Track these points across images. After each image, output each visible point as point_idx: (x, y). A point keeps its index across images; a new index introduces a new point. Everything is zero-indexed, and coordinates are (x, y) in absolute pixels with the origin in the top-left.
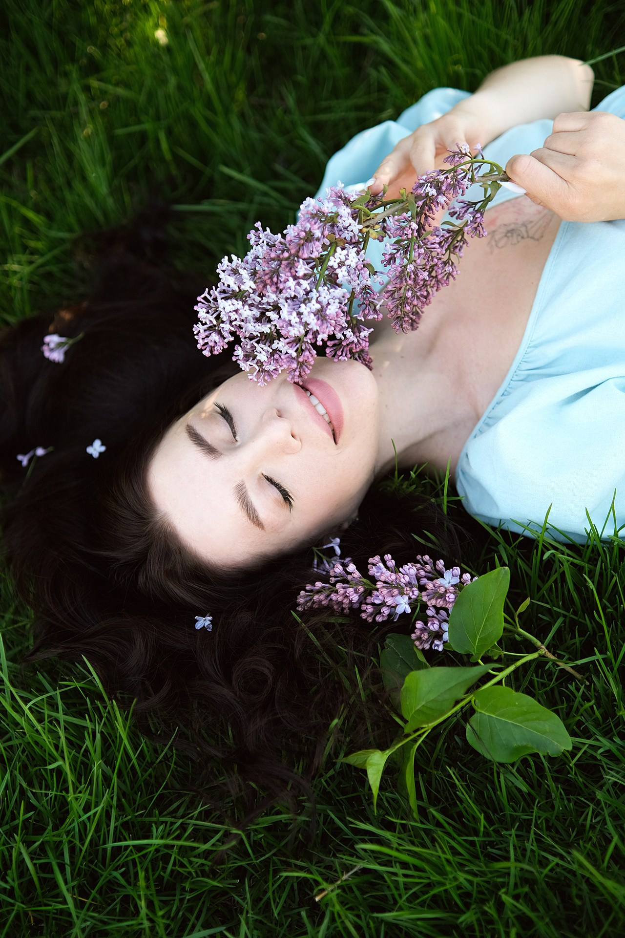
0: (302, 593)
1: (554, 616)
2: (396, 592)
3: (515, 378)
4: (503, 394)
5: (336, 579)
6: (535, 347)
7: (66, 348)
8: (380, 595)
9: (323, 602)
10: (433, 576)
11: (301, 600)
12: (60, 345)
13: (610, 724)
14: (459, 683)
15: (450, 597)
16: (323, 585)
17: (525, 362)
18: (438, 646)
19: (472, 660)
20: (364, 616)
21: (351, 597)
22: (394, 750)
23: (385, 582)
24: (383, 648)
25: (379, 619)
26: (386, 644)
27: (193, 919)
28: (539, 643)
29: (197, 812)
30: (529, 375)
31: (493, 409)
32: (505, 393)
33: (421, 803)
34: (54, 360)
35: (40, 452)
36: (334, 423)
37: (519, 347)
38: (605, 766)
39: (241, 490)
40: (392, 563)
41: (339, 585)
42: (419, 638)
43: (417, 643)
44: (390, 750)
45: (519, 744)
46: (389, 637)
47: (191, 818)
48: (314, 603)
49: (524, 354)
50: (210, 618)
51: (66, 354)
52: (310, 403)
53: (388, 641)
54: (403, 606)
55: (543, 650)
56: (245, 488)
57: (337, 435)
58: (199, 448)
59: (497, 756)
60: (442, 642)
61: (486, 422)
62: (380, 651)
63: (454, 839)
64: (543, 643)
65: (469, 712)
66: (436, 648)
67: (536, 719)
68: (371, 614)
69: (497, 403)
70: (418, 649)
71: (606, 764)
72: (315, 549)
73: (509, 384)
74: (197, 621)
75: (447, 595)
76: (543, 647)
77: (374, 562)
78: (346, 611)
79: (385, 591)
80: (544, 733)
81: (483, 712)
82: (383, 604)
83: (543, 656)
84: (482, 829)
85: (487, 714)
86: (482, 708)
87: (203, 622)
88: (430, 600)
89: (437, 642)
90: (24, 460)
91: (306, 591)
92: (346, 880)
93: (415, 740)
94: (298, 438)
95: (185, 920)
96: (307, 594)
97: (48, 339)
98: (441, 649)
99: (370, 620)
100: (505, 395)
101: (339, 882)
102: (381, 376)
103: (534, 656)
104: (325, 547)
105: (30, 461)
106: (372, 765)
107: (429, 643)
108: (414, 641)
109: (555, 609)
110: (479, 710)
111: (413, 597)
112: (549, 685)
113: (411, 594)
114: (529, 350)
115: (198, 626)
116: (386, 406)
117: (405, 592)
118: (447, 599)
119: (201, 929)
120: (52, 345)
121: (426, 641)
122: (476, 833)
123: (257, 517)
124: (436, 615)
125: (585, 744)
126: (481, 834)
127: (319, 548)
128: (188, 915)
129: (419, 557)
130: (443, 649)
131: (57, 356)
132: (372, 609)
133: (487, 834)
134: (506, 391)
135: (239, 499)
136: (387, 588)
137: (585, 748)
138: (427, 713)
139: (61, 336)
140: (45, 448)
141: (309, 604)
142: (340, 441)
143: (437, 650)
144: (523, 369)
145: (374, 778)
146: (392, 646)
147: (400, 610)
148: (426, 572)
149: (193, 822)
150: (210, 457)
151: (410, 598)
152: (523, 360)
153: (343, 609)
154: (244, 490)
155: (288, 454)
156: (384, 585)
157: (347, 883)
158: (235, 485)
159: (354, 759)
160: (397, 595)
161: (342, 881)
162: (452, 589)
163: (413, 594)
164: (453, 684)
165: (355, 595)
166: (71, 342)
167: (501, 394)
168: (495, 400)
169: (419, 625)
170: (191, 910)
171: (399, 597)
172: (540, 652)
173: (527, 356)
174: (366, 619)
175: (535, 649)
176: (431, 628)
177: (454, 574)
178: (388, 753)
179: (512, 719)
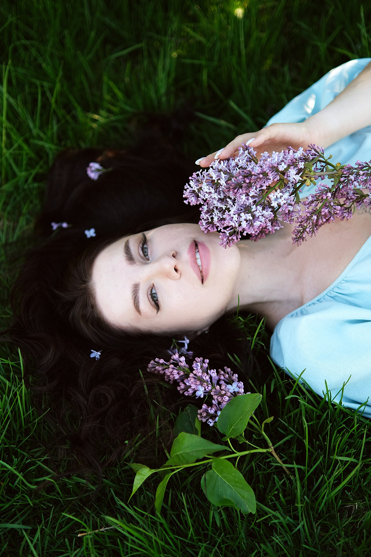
0: (152, 362)
1: (289, 433)
2: (198, 383)
3: (329, 294)
4: (319, 300)
5: (174, 361)
6: (347, 281)
7: (100, 173)
8: (191, 382)
9: (161, 372)
10: (228, 382)
11: (150, 365)
12: (98, 170)
13: (291, 508)
14: (204, 450)
15: (226, 398)
16: (164, 362)
17: (337, 287)
18: (211, 423)
19: (223, 439)
20: (179, 388)
21: (174, 376)
22: (157, 471)
23: (195, 375)
24: (182, 410)
25: (186, 394)
26: (186, 409)
27: (19, 515)
28: (271, 444)
29: (43, 459)
30: (336, 296)
31: (310, 305)
32: (320, 300)
33: (165, 506)
34: (91, 178)
35: (65, 225)
36: (204, 273)
37: (338, 276)
38: (278, 530)
39: (136, 288)
40: (206, 365)
41: (172, 366)
42: (201, 414)
43: (199, 416)
44: (155, 470)
45: (227, 497)
46: (189, 406)
47: (39, 460)
48: (156, 370)
49: (339, 283)
50: (100, 354)
51: (100, 176)
52: (195, 255)
53: (187, 408)
54: (200, 393)
55: (271, 450)
56: (139, 287)
57: (204, 280)
58: (125, 255)
59: (212, 499)
60: (214, 421)
61: (302, 310)
62: (180, 411)
63: (168, 535)
64: (273, 445)
65: (208, 468)
66: (209, 423)
67: (241, 488)
68: (182, 390)
69: (313, 303)
70: (199, 420)
71: (280, 529)
72: (174, 340)
73: (324, 296)
74: (92, 352)
75: (225, 397)
76: (272, 448)
77: (197, 360)
78: (171, 382)
79: (193, 380)
80: (243, 497)
81: (215, 471)
82: (190, 387)
83: (270, 453)
84: (189, 536)
85: (217, 473)
86: (215, 468)
87: (96, 354)
88: (215, 395)
89: (210, 420)
90: (55, 226)
91: (155, 362)
92: (102, 531)
93: (173, 470)
94: (179, 272)
95: (15, 514)
96: (154, 363)
97: (92, 164)
98: (211, 425)
99: (181, 392)
100: (319, 302)
101: (97, 531)
102: (254, 258)
103: (265, 451)
104: (180, 341)
105: (58, 228)
106: (141, 474)
107: (206, 419)
108: (198, 414)
109: (290, 428)
110: (213, 469)
111: (207, 389)
112: (267, 471)
113: (206, 388)
114: (342, 282)
115: (92, 356)
116: (249, 276)
117: (203, 385)
118: (224, 398)
119: (21, 523)
120: (93, 169)
121: (205, 417)
122: (186, 537)
123: (138, 306)
124: (217, 405)
125: (271, 513)
126: (189, 538)
127: (177, 341)
128: (17, 512)
129: (225, 368)
130: (213, 426)
131: (93, 175)
132: (184, 387)
133: (191, 539)
134: (321, 299)
135: (133, 292)
136: (195, 378)
137: (270, 515)
138: (181, 459)
139: (101, 165)
140: (68, 223)
141: (153, 369)
142: (205, 283)
143: (209, 425)
144: (335, 291)
145: (138, 482)
146: (189, 412)
147: (198, 394)
148: (224, 377)
149: (39, 463)
150: (129, 262)
151: (205, 389)
152: (337, 286)
153: (170, 380)
154: (137, 288)
155: (171, 279)
156: (194, 376)
157: (103, 533)
158: (134, 283)
159: (134, 466)
160: (199, 385)
161: (99, 531)
162: (229, 394)
163: (208, 388)
164: (201, 449)
165: (177, 375)
166: (104, 170)
167: (318, 299)
168: (313, 301)
169: (204, 406)
170: (20, 510)
171: (200, 387)
172: (268, 450)
173: (340, 284)
174: (179, 391)
175: (267, 447)
176: (209, 411)
177: (238, 385)
178: (154, 471)
179: (229, 482)
